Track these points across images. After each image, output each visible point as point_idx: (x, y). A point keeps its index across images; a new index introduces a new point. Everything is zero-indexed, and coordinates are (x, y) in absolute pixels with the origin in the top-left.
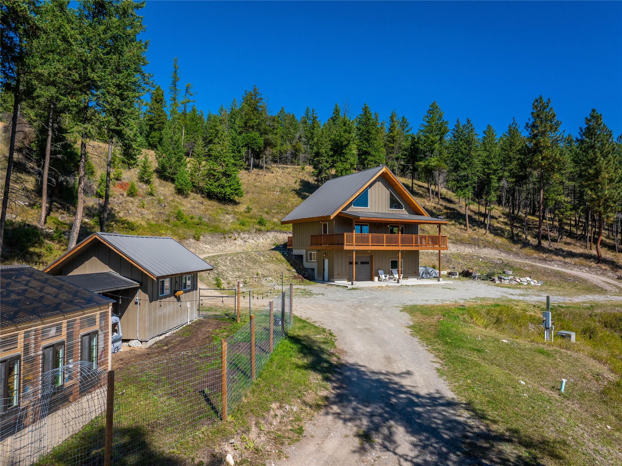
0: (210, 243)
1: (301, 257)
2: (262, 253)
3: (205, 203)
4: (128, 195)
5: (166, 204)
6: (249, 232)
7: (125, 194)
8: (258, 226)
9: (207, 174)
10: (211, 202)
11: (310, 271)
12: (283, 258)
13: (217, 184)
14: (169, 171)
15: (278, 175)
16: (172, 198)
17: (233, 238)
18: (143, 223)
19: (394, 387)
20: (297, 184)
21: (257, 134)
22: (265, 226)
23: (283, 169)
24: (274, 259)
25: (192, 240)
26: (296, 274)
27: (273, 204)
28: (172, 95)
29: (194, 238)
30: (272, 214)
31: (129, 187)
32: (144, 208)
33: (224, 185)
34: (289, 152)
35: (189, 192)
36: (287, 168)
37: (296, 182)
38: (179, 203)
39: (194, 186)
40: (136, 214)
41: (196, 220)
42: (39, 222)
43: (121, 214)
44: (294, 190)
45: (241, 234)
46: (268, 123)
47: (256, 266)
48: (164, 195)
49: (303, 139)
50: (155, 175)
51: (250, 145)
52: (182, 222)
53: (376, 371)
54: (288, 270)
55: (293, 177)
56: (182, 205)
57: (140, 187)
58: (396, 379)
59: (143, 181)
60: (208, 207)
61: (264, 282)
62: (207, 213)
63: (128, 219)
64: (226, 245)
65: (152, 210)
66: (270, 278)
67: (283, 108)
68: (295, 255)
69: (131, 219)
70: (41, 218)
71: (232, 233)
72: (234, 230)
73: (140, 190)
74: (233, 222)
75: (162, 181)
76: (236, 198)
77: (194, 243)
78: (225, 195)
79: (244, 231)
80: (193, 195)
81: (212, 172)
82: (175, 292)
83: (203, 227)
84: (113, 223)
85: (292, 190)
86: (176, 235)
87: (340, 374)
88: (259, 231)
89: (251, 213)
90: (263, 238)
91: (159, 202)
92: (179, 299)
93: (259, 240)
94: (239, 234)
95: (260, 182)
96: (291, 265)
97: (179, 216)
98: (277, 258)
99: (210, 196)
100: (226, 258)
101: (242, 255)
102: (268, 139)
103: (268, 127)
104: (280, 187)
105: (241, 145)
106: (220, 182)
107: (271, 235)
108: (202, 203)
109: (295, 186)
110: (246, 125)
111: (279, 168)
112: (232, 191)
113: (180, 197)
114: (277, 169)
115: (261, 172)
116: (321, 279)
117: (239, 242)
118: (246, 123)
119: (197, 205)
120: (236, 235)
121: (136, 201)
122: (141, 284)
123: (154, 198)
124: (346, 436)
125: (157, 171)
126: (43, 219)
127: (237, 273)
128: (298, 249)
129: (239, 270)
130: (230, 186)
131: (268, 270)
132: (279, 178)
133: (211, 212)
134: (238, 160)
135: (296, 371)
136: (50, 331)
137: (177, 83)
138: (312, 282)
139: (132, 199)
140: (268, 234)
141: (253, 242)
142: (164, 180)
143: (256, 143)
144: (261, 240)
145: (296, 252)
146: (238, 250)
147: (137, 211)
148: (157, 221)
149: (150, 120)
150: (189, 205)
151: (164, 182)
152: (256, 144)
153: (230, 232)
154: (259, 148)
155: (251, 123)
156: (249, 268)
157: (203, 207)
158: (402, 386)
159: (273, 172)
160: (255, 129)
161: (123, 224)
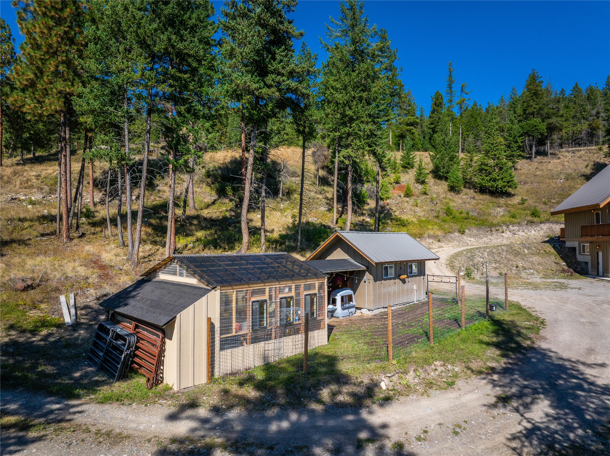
0: (475, 236)
1: (574, 249)
2: (527, 245)
3: (476, 198)
4: (405, 196)
5: (438, 202)
6: (519, 224)
7: (402, 195)
8: (530, 218)
9: (479, 170)
10: (484, 196)
11: (583, 265)
12: (553, 250)
13: (488, 178)
14: (442, 171)
15: (566, 160)
16: (444, 196)
17: (501, 231)
18: (414, 220)
19: (572, 373)
20: (589, 168)
21: (538, 120)
22: (539, 217)
23: (573, 152)
24: (541, 252)
25: (456, 234)
26: (566, 268)
27: (554, 193)
28: (448, 98)
29: (459, 232)
30: (551, 204)
31: (405, 189)
32: (417, 206)
33: (495, 178)
34: (584, 132)
35: (462, 188)
36: (580, 150)
37: (587, 166)
38: (450, 199)
39: (466, 182)
40: (410, 212)
41: (464, 215)
42: (332, 223)
43: (396, 214)
44: (583, 175)
45: (511, 226)
46: (550, 106)
47: (517, 258)
48: (437, 193)
49: (602, 114)
50: (430, 176)
51: (530, 133)
52: (451, 217)
53: (564, 357)
54: (556, 263)
55: (585, 161)
56: (454, 201)
57: (416, 188)
58: (581, 367)
59: (419, 182)
60: (479, 201)
61: (523, 274)
62: (477, 207)
63: (402, 216)
64: (492, 238)
65: (425, 207)
66: (532, 271)
67: (577, 84)
68: (569, 248)
69: (404, 217)
70: (333, 220)
71: (500, 226)
72: (503, 223)
73: (416, 190)
74: (503, 215)
75: (437, 180)
76: (510, 190)
77: (459, 237)
78: (497, 188)
79: (513, 224)
80: (465, 190)
81: (483, 167)
82: (400, 276)
83: (470, 221)
84: (389, 221)
85: (581, 176)
86: (442, 229)
87: (524, 354)
88: (531, 223)
89: (526, 205)
90: (535, 230)
91: (432, 200)
92: (404, 281)
93: (530, 232)
94: (508, 226)
95: (542, 170)
96: (562, 258)
97: (448, 212)
98: (545, 251)
99: (483, 190)
100: (484, 251)
101: (503, 247)
102: (551, 124)
103: (552, 110)
104: (566, 173)
105: (518, 135)
106: (491, 176)
107: (545, 227)
108: (474, 198)
109: (586, 171)
110: (525, 113)
111: (569, 152)
112: (505, 184)
113: (452, 193)
114: (567, 153)
115: (545, 159)
116: (595, 273)
117: (507, 234)
118: (525, 111)
119: (468, 200)
120: (505, 228)
121: (411, 201)
122: (367, 268)
123: (428, 197)
124: (488, 395)
125: (432, 172)
126: (335, 220)
127: (493, 265)
128: (571, 241)
129: (496, 262)
130: (502, 179)
131: (532, 262)
132: (566, 163)
133: (482, 207)
134: (515, 151)
135: (477, 345)
136: (285, 289)
137: (452, 85)
138: (583, 277)
139: (408, 199)
140: (542, 225)
141: (523, 234)
142: (438, 179)
143: (537, 129)
144: (533, 232)
145: (568, 244)
146: (505, 242)
147: (411, 209)
148: (427, 218)
149: (432, 124)
150: (460, 201)
151: (438, 181)
152: (536, 131)
153: (498, 225)
154: (541, 134)
155: (530, 110)
156: (509, 260)
157: (473, 202)
158: (582, 374)
159: (559, 158)
160: (535, 116)
161: (397, 221)
